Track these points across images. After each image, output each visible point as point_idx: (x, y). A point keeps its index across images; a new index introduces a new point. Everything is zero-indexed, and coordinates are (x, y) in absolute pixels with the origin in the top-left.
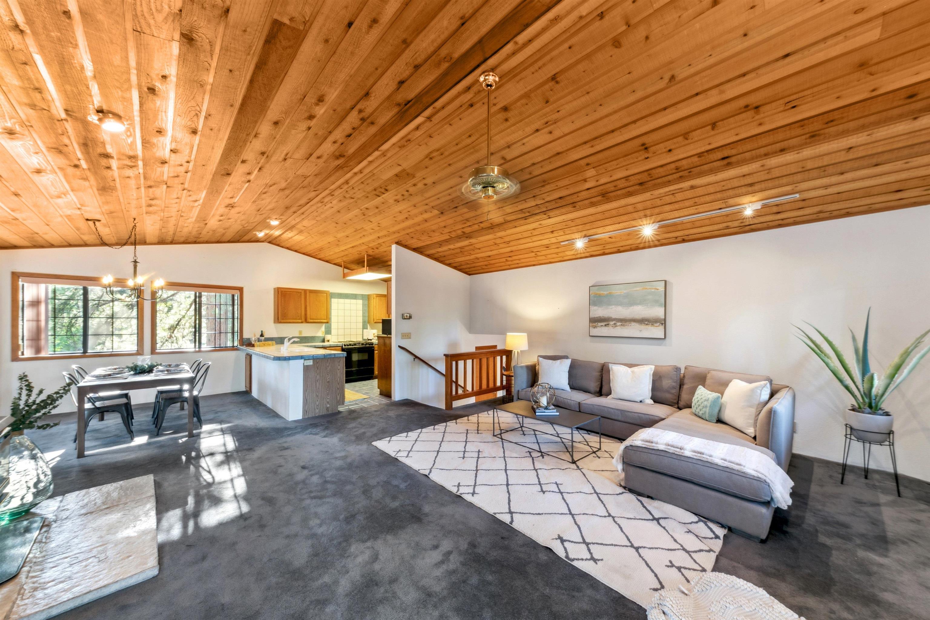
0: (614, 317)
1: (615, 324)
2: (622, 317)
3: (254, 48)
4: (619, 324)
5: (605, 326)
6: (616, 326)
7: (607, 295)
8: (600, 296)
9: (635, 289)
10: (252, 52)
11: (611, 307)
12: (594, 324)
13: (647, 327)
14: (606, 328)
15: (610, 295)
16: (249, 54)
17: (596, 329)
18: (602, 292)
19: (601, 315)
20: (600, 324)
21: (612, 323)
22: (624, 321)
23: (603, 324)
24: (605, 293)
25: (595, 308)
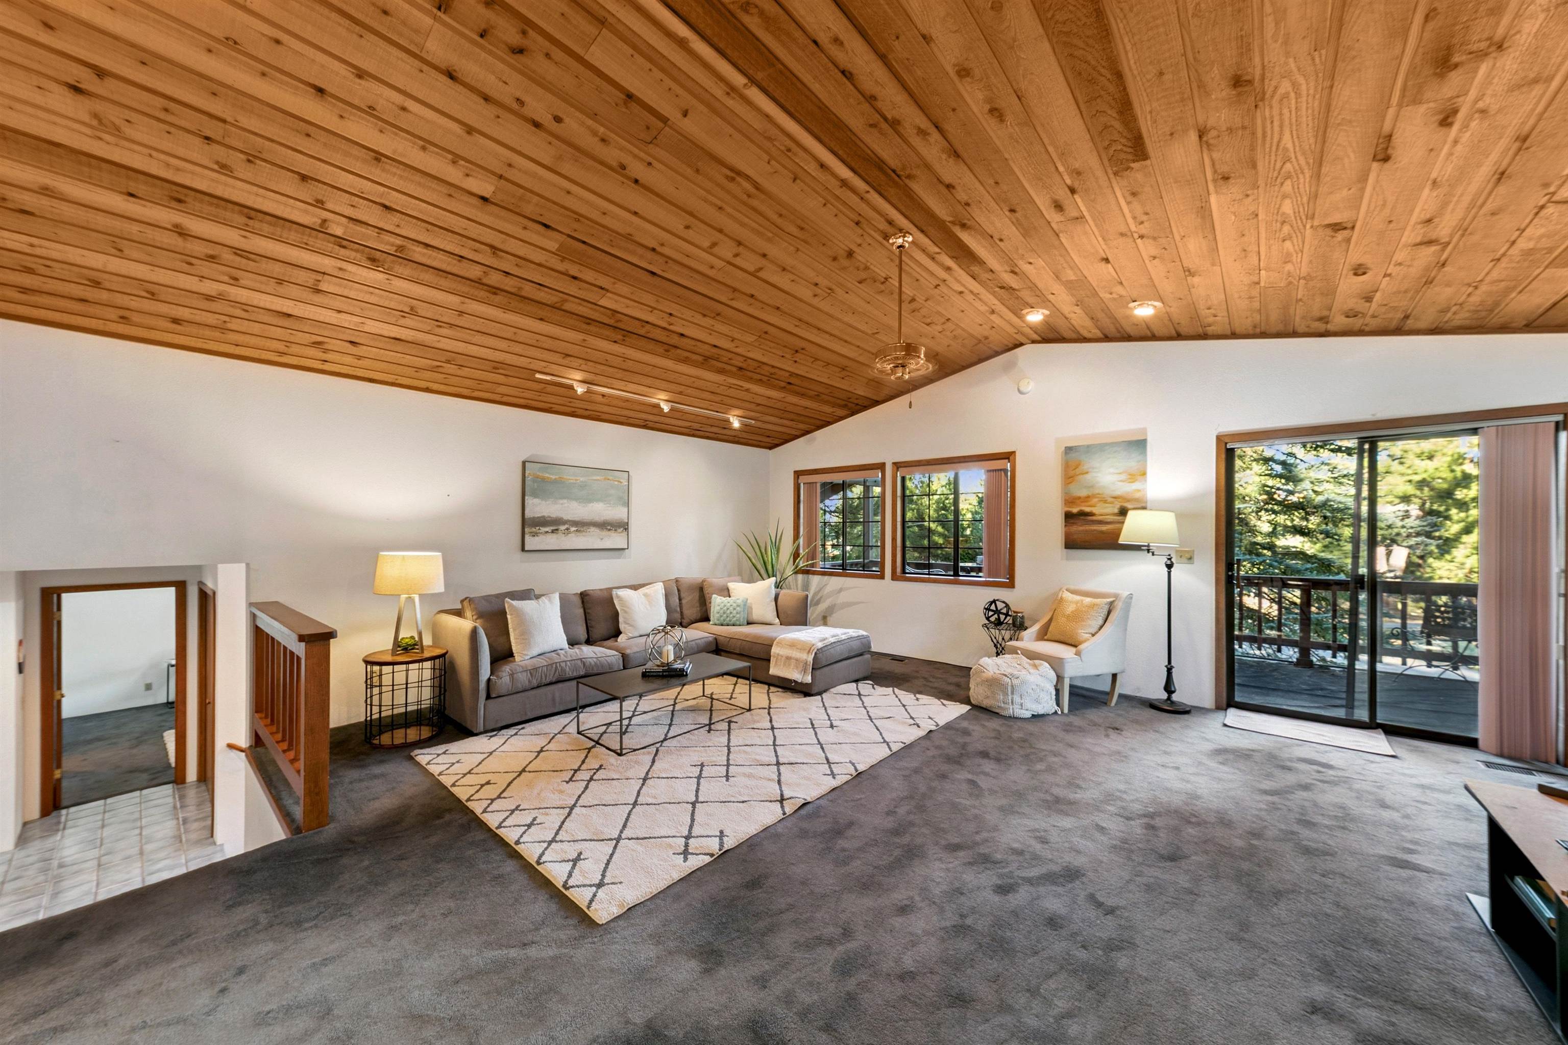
0: (566, 517)
1: (567, 529)
2: (577, 519)
3: (1149, 123)
4: (573, 529)
5: (553, 532)
6: (570, 533)
7: (555, 482)
8: (543, 480)
9: (595, 478)
10: (1149, 117)
11: (561, 501)
12: (534, 530)
13: (609, 533)
14: (554, 536)
15: (559, 482)
16: (1151, 112)
17: (536, 538)
18: (547, 475)
19: (546, 514)
20: (544, 529)
21: (563, 528)
22: (581, 525)
23: (548, 529)
24: (553, 477)
25: (536, 501)
